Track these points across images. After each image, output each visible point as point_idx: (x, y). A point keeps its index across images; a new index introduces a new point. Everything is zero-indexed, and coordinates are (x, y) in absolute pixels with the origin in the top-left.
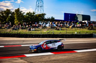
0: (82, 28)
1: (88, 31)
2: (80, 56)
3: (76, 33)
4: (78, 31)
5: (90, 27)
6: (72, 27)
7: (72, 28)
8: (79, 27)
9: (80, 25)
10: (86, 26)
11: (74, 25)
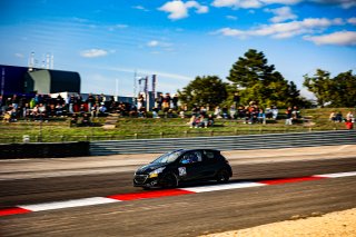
0: (50, 120)
1: (73, 130)
2: (40, 226)
3: (26, 138)
4: (33, 131)
5: (77, 116)
6: (13, 116)
7: (10, 120)
8: (38, 118)
9: (42, 109)
11: (17, 109)
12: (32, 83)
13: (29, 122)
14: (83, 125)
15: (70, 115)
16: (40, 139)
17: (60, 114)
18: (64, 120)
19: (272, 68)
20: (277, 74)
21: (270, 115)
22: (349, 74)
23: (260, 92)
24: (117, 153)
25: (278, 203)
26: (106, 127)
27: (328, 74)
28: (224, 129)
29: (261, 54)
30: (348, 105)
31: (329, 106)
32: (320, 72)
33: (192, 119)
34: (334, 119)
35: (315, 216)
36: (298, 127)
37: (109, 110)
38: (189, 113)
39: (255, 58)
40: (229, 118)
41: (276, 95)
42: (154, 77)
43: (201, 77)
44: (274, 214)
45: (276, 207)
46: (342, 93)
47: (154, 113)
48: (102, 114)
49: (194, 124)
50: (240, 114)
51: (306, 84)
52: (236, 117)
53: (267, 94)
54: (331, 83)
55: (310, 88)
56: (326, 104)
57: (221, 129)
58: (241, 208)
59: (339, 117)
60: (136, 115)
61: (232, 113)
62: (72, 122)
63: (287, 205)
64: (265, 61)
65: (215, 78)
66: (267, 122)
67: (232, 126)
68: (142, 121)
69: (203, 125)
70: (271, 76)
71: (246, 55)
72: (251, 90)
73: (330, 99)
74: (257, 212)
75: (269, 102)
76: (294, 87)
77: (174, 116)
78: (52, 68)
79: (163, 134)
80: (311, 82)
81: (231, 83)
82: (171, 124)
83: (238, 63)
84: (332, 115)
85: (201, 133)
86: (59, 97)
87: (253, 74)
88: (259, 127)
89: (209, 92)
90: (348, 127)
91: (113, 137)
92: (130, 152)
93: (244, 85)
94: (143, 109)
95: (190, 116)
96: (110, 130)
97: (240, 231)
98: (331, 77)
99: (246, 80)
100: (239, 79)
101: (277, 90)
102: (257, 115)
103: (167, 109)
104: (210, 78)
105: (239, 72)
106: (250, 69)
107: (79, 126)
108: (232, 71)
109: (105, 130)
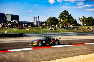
0: (12, 27)
1: (18, 30)
3: (6, 32)
4: (7, 30)
5: (19, 26)
9: (10, 25)
10: (16, 26)
11: (3, 24)
12: (6, 18)
13: (6, 28)
14: (21, 29)
16: (10, 32)
17: (15, 26)
18: (16, 28)
19: (70, 15)
20: (72, 17)
21: (71, 27)
22: (91, 17)
23: (67, 21)
24: (30, 37)
25: (78, 50)
26: (27, 29)
28: (59, 31)
29: (67, 11)
30: (90, 25)
31: (85, 25)
32: (83, 16)
33: (50, 28)
34: (87, 29)
35: (90, 54)
36: (78, 31)
37: (28, 25)
38: (49, 26)
39: (66, 12)
41: (71, 22)
42: (38, 17)
44: (78, 53)
45: (78, 51)
46: (89, 22)
47: (40, 26)
50: (63, 27)
52: (61, 28)
53: (69, 22)
54: (86, 19)
55: (80, 21)
56: (84, 25)
57: (58, 31)
59: (89, 28)
60: (35, 27)
62: (18, 28)
63: (81, 51)
64: (68, 13)
66: (70, 29)
68: (37, 28)
70: (70, 17)
71: (63, 12)
72: (65, 21)
73: (86, 24)
74: (73, 53)
75: (69, 24)
76: (76, 20)
77: (45, 27)
78: (11, 14)
79: (42, 32)
80: (81, 19)
81: (59, 19)
82: (44, 29)
83: (61, 14)
84: (87, 28)
85: (52, 32)
86: (14, 21)
87: (65, 16)
88: (68, 30)
89: (53, 21)
90: (91, 31)
91: (29, 32)
92: (34, 36)
93: (63, 19)
94: (37, 25)
95: (49, 27)
96: (28, 30)
97: (71, 58)
98: (86, 18)
99: (63, 18)
100: (62, 18)
105: (62, 16)
106: (64, 15)
107: (20, 29)
108: (60, 16)
109: (27, 30)
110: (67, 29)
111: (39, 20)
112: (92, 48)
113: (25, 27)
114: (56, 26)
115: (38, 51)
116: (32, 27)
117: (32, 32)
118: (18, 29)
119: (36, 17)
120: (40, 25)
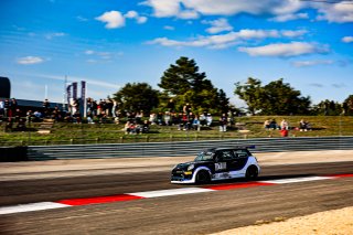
14: (18, 129)
15: (6, 120)
19: (203, 75)
20: (208, 82)
21: (204, 122)
22: (280, 82)
23: (192, 98)
24: (54, 158)
25: (235, 209)
26: (41, 132)
27: (259, 83)
28: (160, 135)
29: (192, 61)
30: (279, 114)
31: (259, 114)
32: (252, 80)
33: (127, 126)
34: (268, 127)
35: (279, 221)
36: (232, 134)
37: (44, 116)
38: (123, 119)
39: (186, 66)
40: (164, 124)
41: (208, 102)
42: (83, 83)
43: (132, 83)
44: (235, 219)
45: (234, 212)
46: (273, 102)
47: (89, 119)
48: (37, 119)
49: (129, 130)
50: (175, 121)
51: (238, 92)
52: (170, 123)
53: (198, 101)
54: (262, 91)
55: (241, 96)
56: (256, 112)
57: (155, 136)
58: (198, 213)
59: (273, 125)
61: (167, 119)
62: (7, 127)
63: (245, 211)
64: (196, 69)
65: (145, 85)
66: (202, 129)
67: (167, 132)
68: (77, 126)
69: (138, 131)
70: (202, 83)
71: (177, 62)
72: (183, 97)
73: (261, 107)
74: (216, 217)
75: (200, 109)
76: (223, 94)
77: (109, 122)
79: (99, 140)
80: (242, 90)
81: (162, 90)
82: (106, 130)
83: (169, 70)
84: (266, 123)
85: (137, 139)
87: (184, 81)
88: (195, 134)
89: (138, 99)
90: (282, 134)
91: (48, 143)
92: (67, 157)
93: (174, 93)
94: (79, 115)
96: (45, 135)
98: (263, 85)
99: (177, 88)
100: (170, 87)
101: (208, 97)
102: (192, 122)
103: (101, 115)
104: (140, 85)
105: (170, 79)
106: (181, 76)
107: (15, 130)
108: (163, 78)
109: (40, 135)
110: (190, 127)
111: (86, 97)
112: (289, 200)
113: (34, 121)
114: (152, 117)
115: (83, 213)
116: (59, 120)
117: (60, 143)
118: (7, 131)
119: (75, 85)
120: (91, 116)
